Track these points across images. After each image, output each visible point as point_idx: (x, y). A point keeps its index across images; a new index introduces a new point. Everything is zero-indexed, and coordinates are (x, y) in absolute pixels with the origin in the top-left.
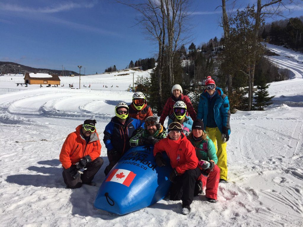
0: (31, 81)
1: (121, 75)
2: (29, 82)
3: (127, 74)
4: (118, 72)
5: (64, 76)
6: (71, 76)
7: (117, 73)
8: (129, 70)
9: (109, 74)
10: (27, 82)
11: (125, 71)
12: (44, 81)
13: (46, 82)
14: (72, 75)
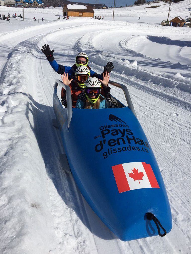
0: (69, 13)
1: (151, 7)
2: (67, 14)
3: (157, 7)
4: (148, 4)
5: (97, 8)
6: (102, 8)
7: (147, 6)
8: (159, 2)
9: (139, 6)
10: (65, 14)
11: (155, 3)
12: (80, 13)
13: (81, 14)
14: (104, 8)
